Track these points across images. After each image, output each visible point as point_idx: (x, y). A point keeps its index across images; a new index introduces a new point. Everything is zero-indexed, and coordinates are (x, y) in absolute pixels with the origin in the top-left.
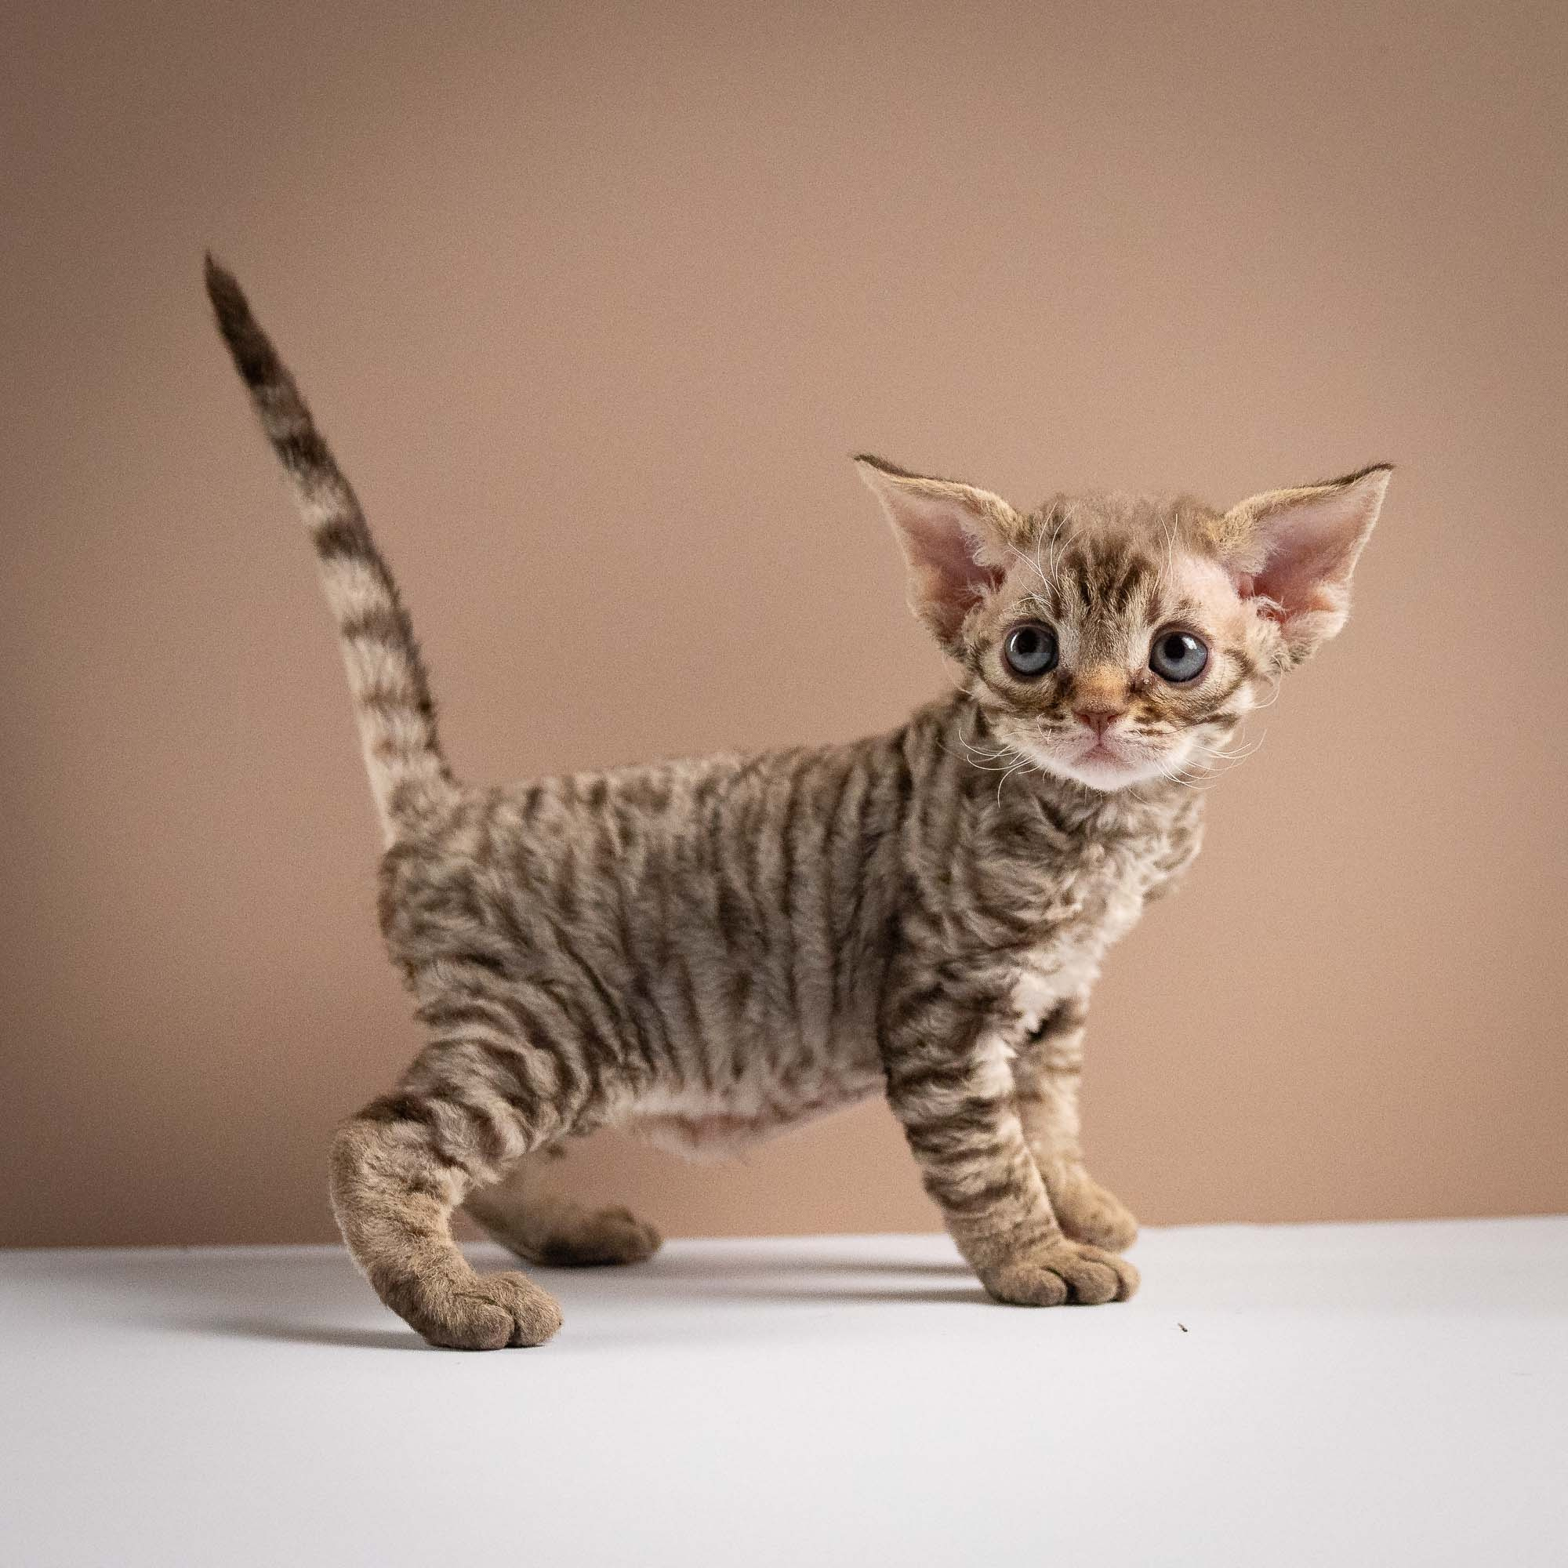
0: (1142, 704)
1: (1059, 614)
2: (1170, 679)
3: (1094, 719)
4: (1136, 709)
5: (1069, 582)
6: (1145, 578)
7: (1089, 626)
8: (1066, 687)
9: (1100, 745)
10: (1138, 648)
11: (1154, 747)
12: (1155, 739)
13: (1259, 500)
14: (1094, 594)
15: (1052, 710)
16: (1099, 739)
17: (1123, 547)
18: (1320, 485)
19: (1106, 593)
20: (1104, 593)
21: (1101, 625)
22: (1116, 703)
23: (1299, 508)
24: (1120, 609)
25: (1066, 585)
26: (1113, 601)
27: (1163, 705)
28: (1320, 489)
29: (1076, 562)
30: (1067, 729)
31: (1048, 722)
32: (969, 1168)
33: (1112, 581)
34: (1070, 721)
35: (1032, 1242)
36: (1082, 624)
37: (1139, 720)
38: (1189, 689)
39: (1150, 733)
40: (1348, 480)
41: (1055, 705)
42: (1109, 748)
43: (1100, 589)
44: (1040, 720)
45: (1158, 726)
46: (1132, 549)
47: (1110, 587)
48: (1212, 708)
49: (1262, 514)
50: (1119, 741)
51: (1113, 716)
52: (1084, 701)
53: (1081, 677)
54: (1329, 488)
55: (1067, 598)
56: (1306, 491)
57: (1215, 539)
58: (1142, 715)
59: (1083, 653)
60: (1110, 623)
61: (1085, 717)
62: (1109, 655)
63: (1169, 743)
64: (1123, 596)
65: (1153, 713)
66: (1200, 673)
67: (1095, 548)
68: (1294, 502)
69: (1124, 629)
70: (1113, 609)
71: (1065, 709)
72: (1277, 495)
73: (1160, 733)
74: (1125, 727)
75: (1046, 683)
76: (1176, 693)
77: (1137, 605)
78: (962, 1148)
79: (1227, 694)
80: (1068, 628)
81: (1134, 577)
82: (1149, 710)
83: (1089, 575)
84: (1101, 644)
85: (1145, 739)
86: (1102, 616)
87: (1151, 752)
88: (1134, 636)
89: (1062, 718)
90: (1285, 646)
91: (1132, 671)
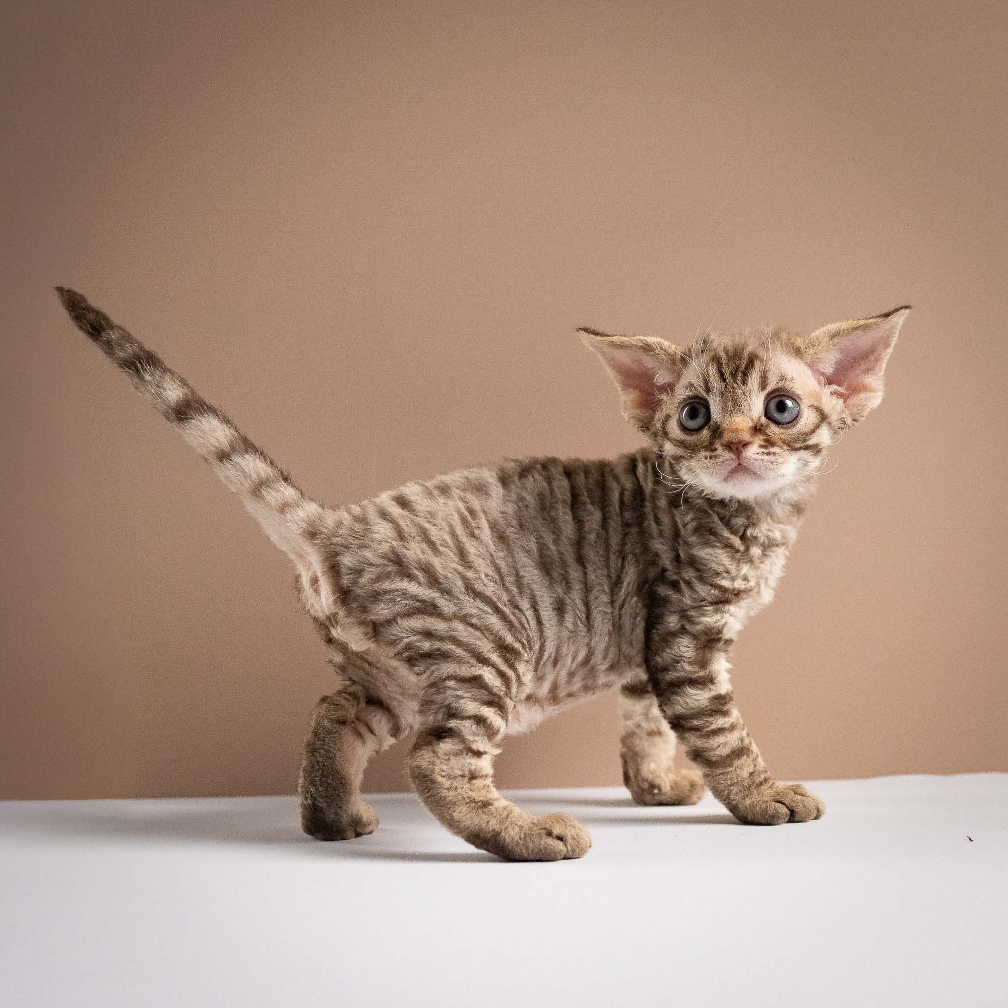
0: (762, 437)
1: (708, 390)
2: (777, 423)
3: (734, 447)
4: (759, 440)
5: (712, 371)
6: (757, 364)
7: (727, 394)
8: (717, 432)
9: (740, 464)
10: (756, 405)
11: (772, 462)
12: (772, 458)
13: (833, 327)
14: (727, 376)
15: (710, 447)
16: (739, 459)
17: (743, 349)
18: (870, 318)
19: (735, 374)
20: (734, 376)
21: (733, 393)
22: (746, 437)
23: (858, 332)
24: (744, 382)
25: (711, 373)
26: (739, 378)
27: (775, 438)
28: (870, 321)
29: (716, 359)
30: (720, 456)
31: (708, 454)
32: (720, 739)
33: (738, 367)
34: (720, 451)
35: (761, 784)
36: (722, 394)
37: (761, 446)
38: (789, 428)
39: (768, 454)
40: (887, 315)
41: (711, 444)
42: (745, 464)
43: (731, 373)
44: (703, 453)
45: (772, 450)
46: (749, 349)
47: (737, 371)
48: (805, 441)
49: (835, 335)
50: (750, 459)
51: (746, 445)
52: (727, 437)
53: (725, 425)
54: (875, 320)
55: (712, 379)
56: (862, 322)
57: (802, 347)
58: (763, 443)
59: (725, 410)
60: (739, 391)
61: (729, 446)
62: (739, 409)
63: (780, 460)
64: (745, 374)
65: (769, 443)
66: (795, 419)
67: (726, 351)
68: (855, 329)
69: (747, 394)
70: (739, 383)
71: (717, 445)
72: (843, 325)
73: (774, 454)
74: (753, 452)
75: (705, 433)
76: (782, 431)
77: (754, 379)
78: (713, 727)
79: (813, 431)
80: (715, 398)
81: (751, 363)
82: (766, 440)
83: (724, 366)
84: (734, 404)
85: (766, 458)
86: (733, 388)
87: (770, 465)
88: (754, 398)
89: (716, 450)
90: (847, 412)
91: (754, 418)
